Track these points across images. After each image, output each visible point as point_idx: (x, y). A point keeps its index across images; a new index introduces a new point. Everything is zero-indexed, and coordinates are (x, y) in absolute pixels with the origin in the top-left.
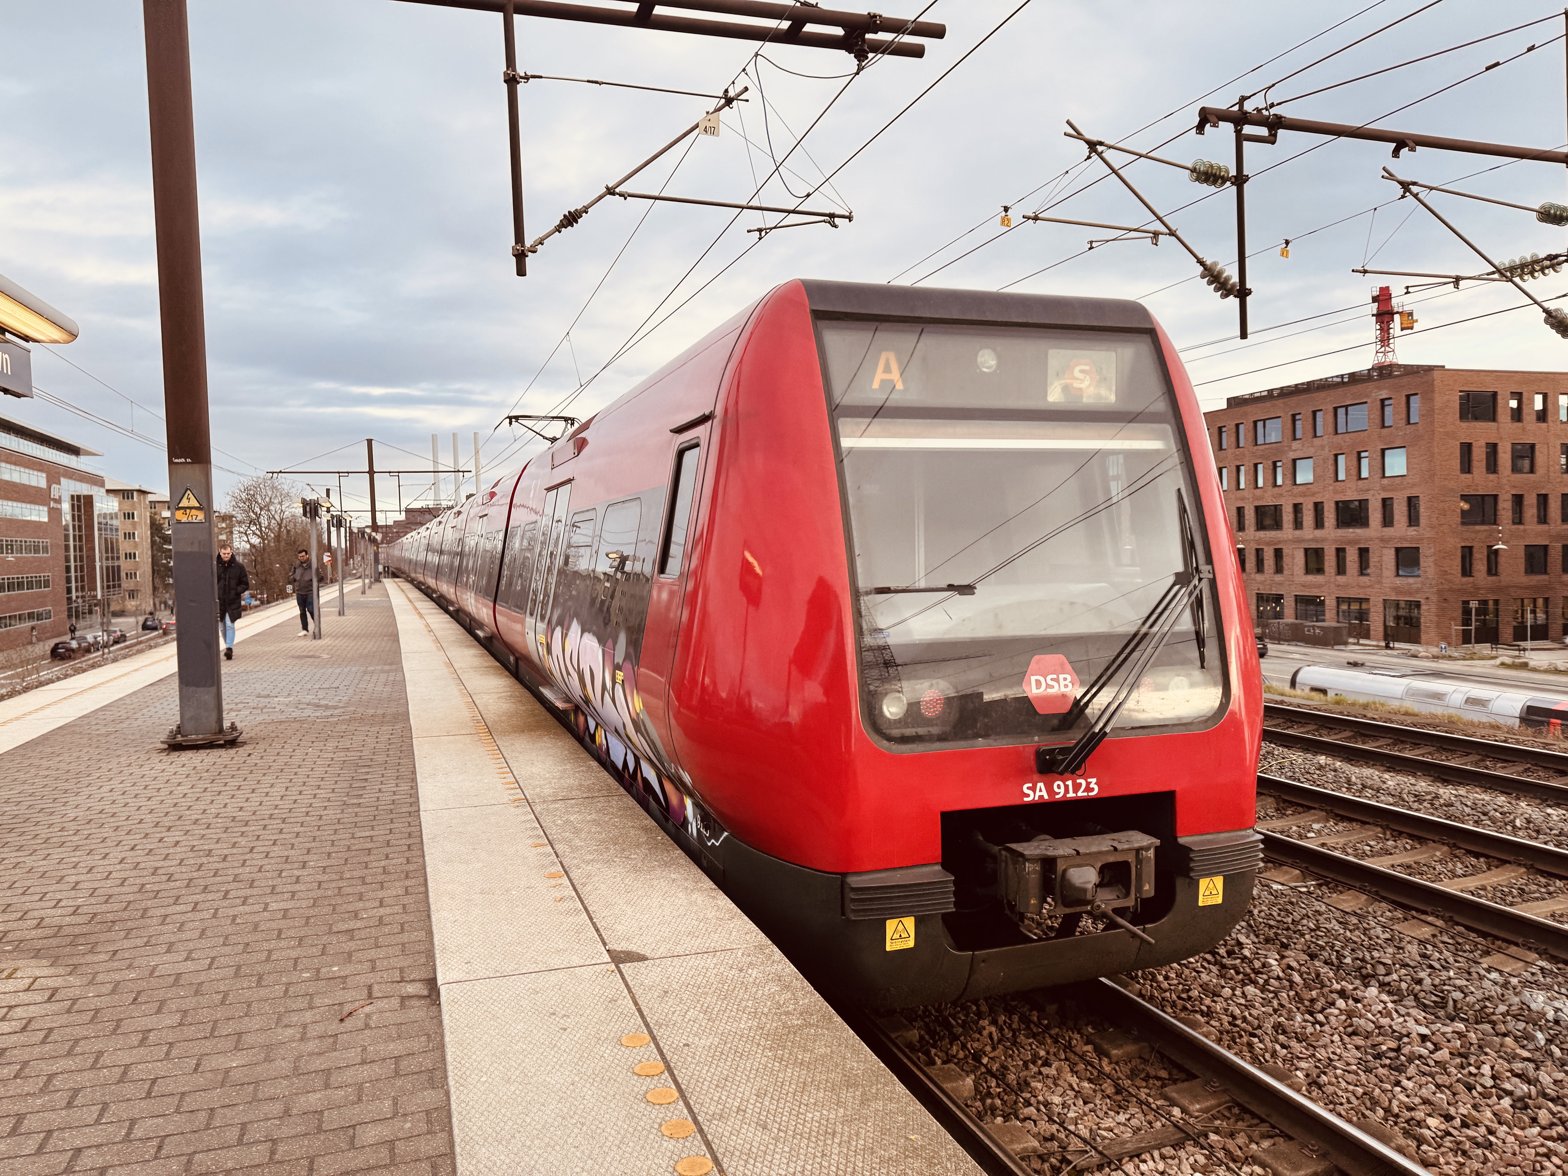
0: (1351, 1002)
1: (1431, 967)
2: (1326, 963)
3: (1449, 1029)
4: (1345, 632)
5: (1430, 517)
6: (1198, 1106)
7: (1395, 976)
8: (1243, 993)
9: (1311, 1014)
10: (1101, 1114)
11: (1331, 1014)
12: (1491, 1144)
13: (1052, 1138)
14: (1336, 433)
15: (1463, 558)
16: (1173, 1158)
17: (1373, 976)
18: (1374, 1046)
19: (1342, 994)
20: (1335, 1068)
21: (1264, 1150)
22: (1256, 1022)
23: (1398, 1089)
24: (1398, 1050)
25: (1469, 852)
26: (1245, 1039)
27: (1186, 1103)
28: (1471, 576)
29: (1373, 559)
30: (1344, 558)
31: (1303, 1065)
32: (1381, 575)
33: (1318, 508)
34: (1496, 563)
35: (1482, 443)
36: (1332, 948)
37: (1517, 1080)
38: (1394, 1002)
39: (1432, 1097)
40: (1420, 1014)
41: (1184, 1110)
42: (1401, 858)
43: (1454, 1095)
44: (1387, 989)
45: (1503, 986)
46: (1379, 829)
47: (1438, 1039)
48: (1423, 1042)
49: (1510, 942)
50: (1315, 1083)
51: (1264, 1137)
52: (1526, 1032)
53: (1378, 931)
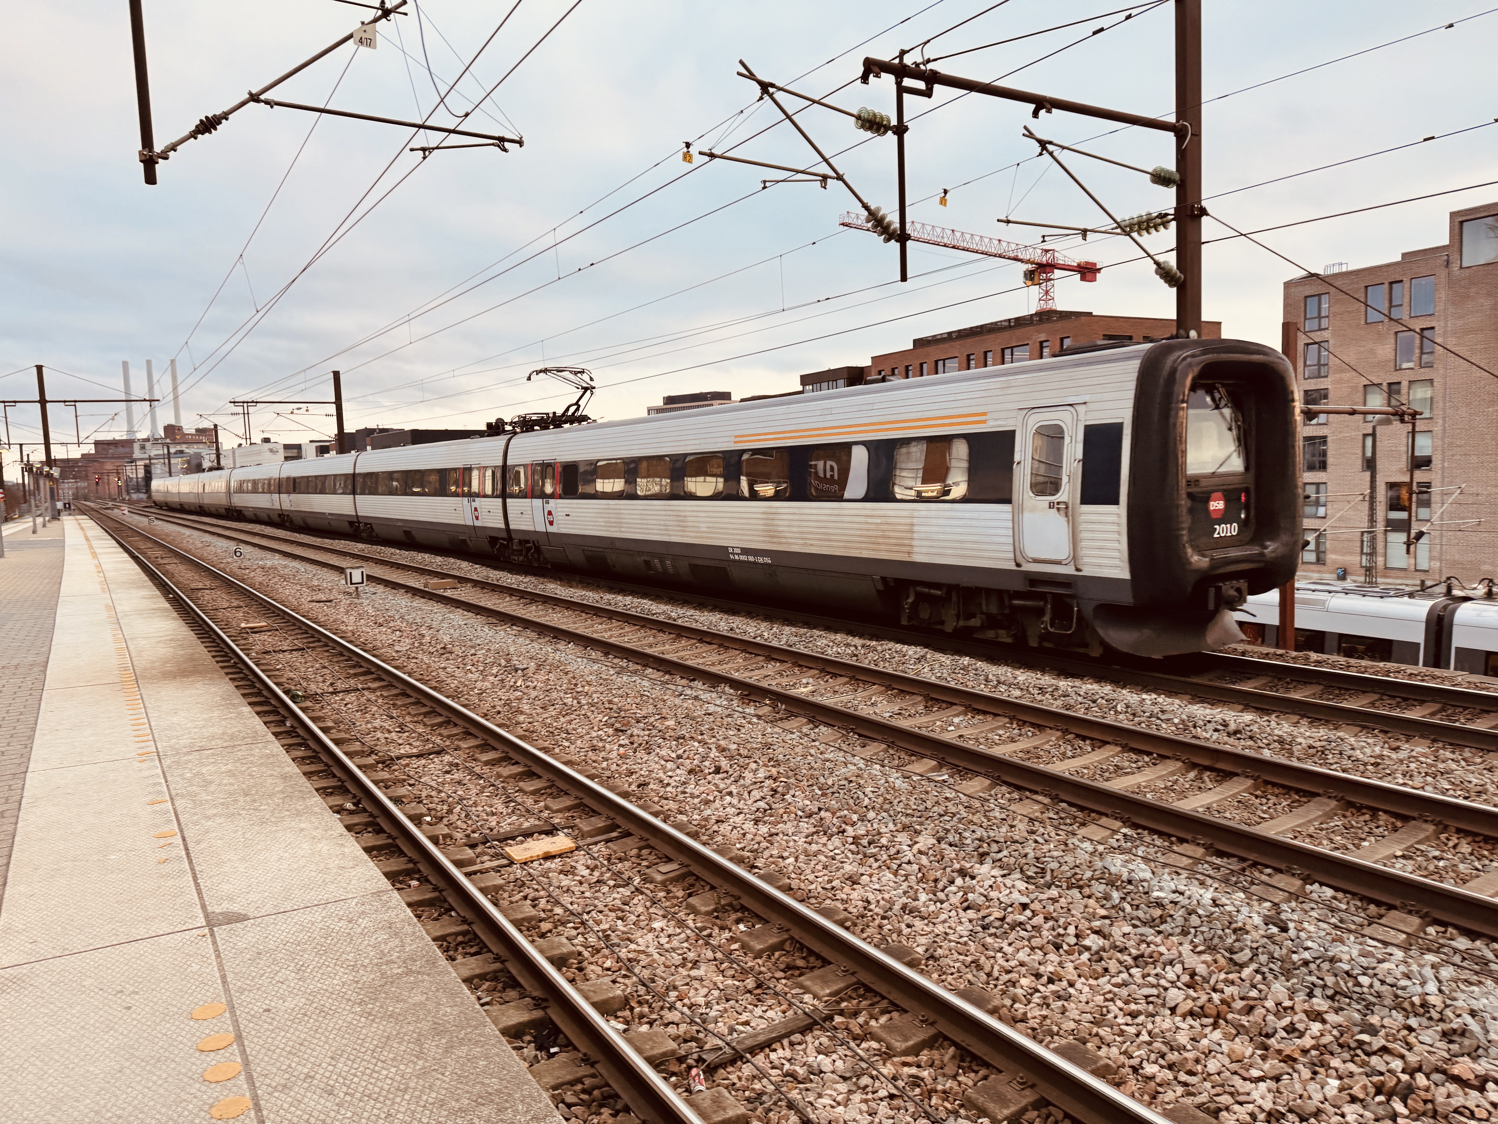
0: (967, 879)
1: (1036, 842)
2: (951, 845)
3: (1046, 896)
6: (828, 991)
7: (1005, 853)
8: (879, 879)
9: (934, 893)
10: (740, 1009)
11: (951, 892)
12: (1070, 996)
13: (692, 1039)
16: (799, 1044)
17: (987, 854)
18: (984, 917)
20: (950, 941)
21: (881, 1025)
22: (888, 906)
23: (999, 955)
24: (1003, 919)
25: (1078, 736)
26: (877, 922)
27: (818, 989)
31: (923, 940)
36: (956, 831)
37: (1096, 936)
38: (1004, 876)
39: (1026, 959)
40: (1021, 885)
41: (815, 996)
42: (1024, 744)
43: (1045, 954)
44: (998, 864)
45: (1091, 854)
46: (1007, 720)
47: (1036, 906)
48: (1024, 910)
49: (1101, 814)
50: (932, 957)
51: (884, 1012)
52: (1106, 893)
53: (997, 813)
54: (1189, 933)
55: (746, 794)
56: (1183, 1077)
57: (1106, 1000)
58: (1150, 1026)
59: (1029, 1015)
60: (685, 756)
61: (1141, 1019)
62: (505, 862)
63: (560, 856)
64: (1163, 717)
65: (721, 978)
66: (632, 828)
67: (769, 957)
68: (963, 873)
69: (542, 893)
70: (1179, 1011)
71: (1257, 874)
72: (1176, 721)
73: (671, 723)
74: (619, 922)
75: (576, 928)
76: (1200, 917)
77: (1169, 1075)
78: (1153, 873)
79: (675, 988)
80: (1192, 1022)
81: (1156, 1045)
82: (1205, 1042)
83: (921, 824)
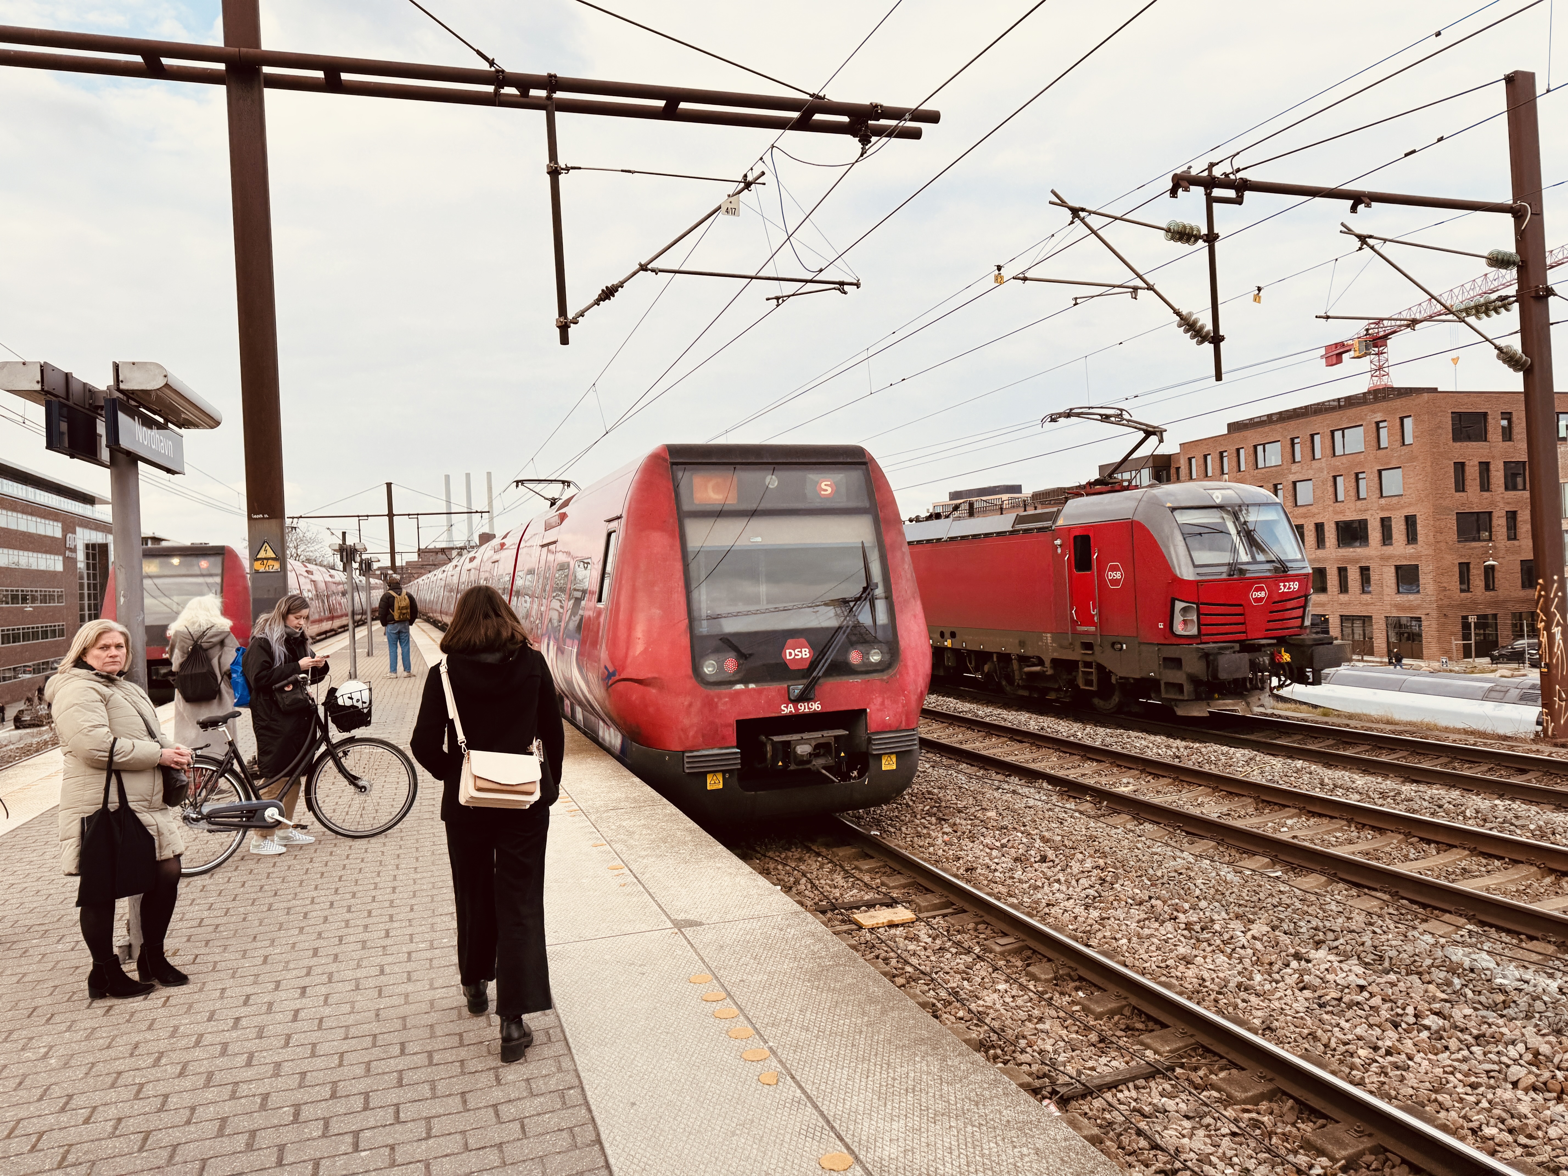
0: (1303, 962)
1: (1374, 932)
2: (1285, 933)
3: (1384, 980)
4: (1348, 650)
5: (1427, 535)
6: (1168, 1049)
7: (1341, 941)
8: (1213, 960)
9: (1269, 974)
10: (1086, 1058)
11: (1286, 973)
12: (1409, 1067)
13: (1045, 1076)
15: (1461, 574)
16: (1144, 1088)
17: (1323, 942)
18: (1320, 997)
20: (1286, 1015)
21: (1221, 1079)
22: (1223, 983)
23: (1336, 1029)
24: (1340, 1000)
25: (1422, 840)
26: (1212, 997)
27: (1158, 1047)
28: (1469, 591)
29: (1374, 577)
30: (1346, 577)
31: (1259, 1013)
32: (1382, 593)
33: (1319, 528)
34: (1493, 579)
35: (1475, 462)
36: (1291, 920)
37: (1436, 1017)
38: (1340, 962)
39: (1364, 1034)
40: (1360, 970)
41: (1156, 1052)
42: (1362, 846)
43: (1384, 1031)
44: (1335, 951)
45: (1432, 945)
46: (1345, 823)
47: (1374, 988)
48: (1361, 991)
49: (1445, 911)
50: (1269, 1028)
51: (1222, 1069)
52: (1446, 979)
53: (1333, 906)
54: (1534, 1017)
55: (1074, 882)
56: (1522, 1139)
57: (1445, 1072)
58: (1490, 1096)
59: (1367, 1081)
60: (1010, 845)
61: (1481, 1090)
62: (854, 927)
63: (902, 925)
64: (1518, 823)
65: (1065, 1031)
66: (966, 906)
67: (1109, 1019)
68: (1297, 957)
69: (892, 954)
70: (1521, 1085)
72: (1532, 827)
73: (992, 814)
74: (965, 983)
75: (928, 985)
76: (1545, 1003)
77: (1510, 1139)
78: (1498, 965)
79: (1024, 1037)
80: (1535, 1096)
81: (1497, 1112)
82: (1548, 1112)
83: (1254, 914)
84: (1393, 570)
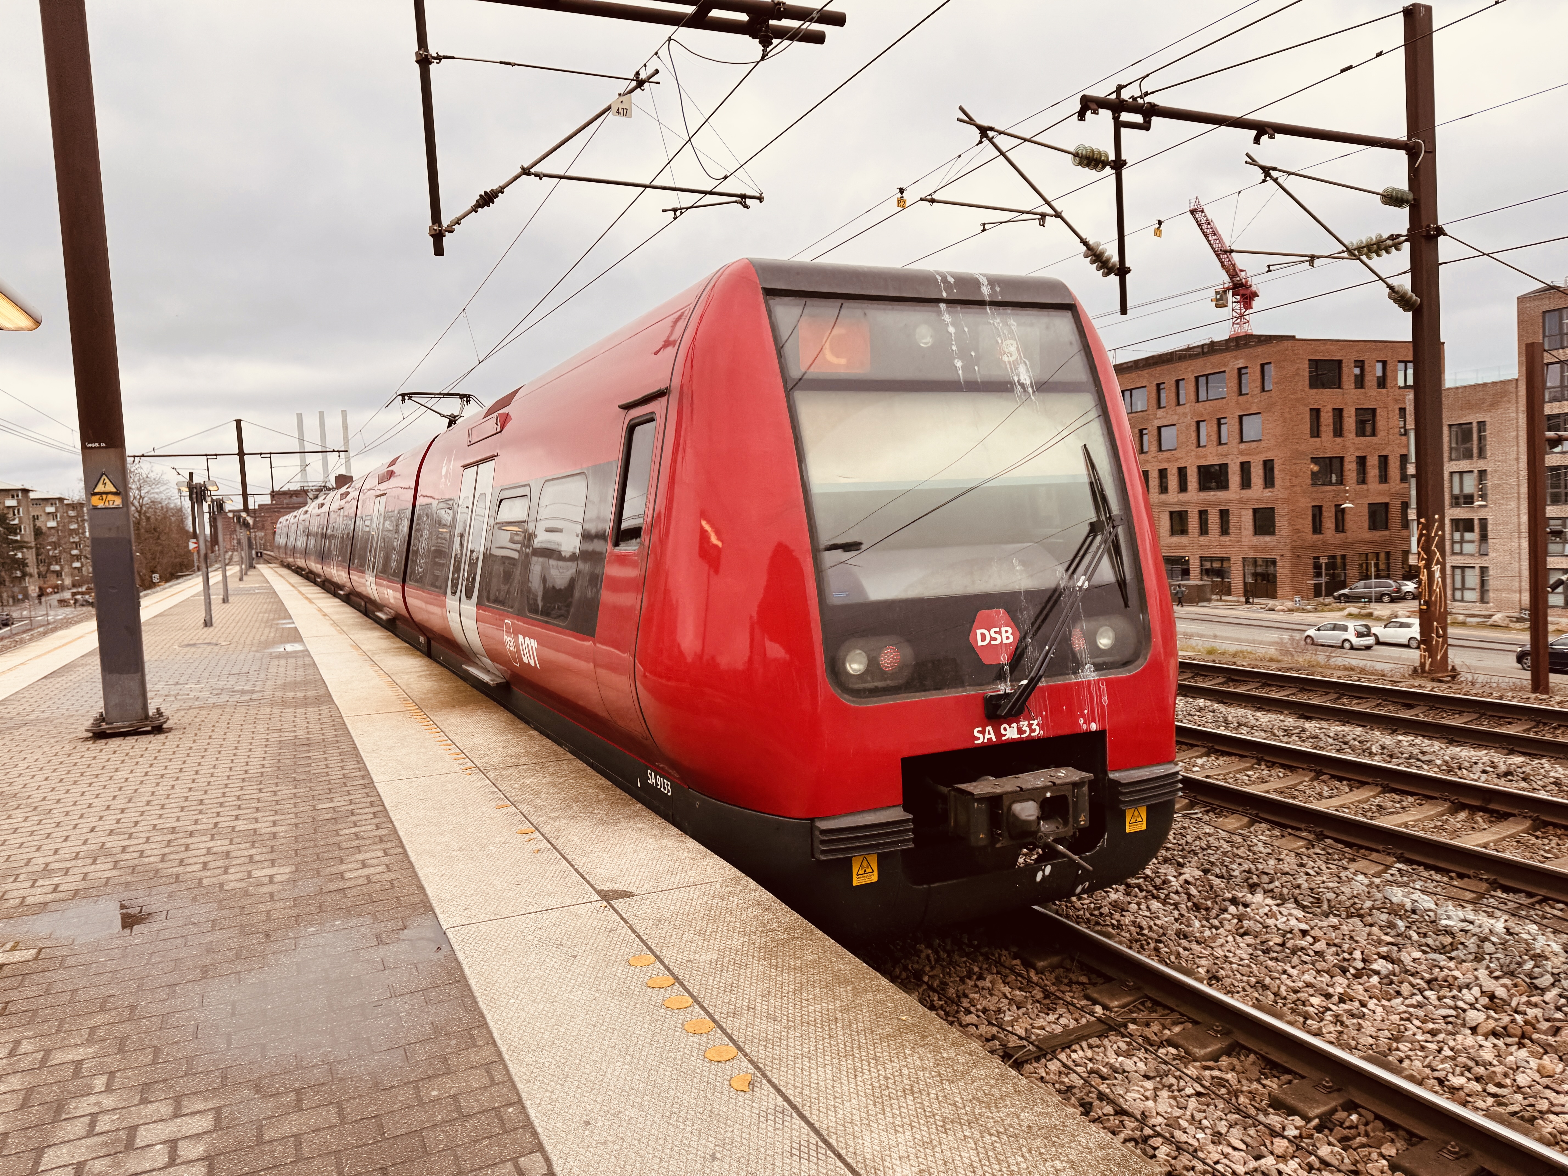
0: (1241, 907)
1: (1307, 874)
2: (1217, 876)
3: (1325, 924)
4: (1208, 590)
5: (1283, 480)
6: (1116, 1003)
7: (1277, 883)
8: (1148, 907)
9: (1207, 920)
10: (1033, 1016)
11: (1225, 919)
12: (1364, 1014)
13: (994, 1038)
14: (1198, 401)
15: (1314, 516)
16: (1098, 1046)
17: (1258, 885)
18: (1263, 943)
19: (1234, 901)
20: (1231, 963)
21: (1176, 1034)
22: (1161, 931)
23: (1285, 976)
24: (1283, 945)
25: (1333, 777)
26: (1152, 945)
27: (1107, 1001)
28: (1320, 533)
29: (1233, 519)
30: (1207, 520)
31: (1203, 962)
32: (1240, 534)
33: (1182, 473)
34: (1343, 520)
35: (1329, 408)
36: (1222, 864)
37: (1384, 961)
38: (1278, 905)
39: (1313, 981)
40: (1300, 914)
41: (1105, 1007)
42: (1276, 784)
43: (1332, 977)
44: (1271, 895)
45: (1367, 886)
46: (1255, 761)
47: (1316, 933)
48: (1304, 936)
49: (1372, 850)
50: (1215, 976)
51: (1175, 1023)
52: (1389, 922)
53: (1260, 847)
54: (1484, 959)
56: (1492, 1089)
57: (1402, 1019)
58: (1451, 1043)
59: (1324, 1030)
61: (1441, 1037)
64: (1424, 758)
65: (1008, 989)
67: (1052, 973)
70: (1480, 1030)
71: (1548, 909)
72: (1439, 762)
76: (1494, 944)
77: (1478, 1087)
78: (1437, 905)
80: (1496, 1041)
81: (1462, 1059)
82: (1511, 1059)
83: (1183, 857)
84: (1251, 512)
